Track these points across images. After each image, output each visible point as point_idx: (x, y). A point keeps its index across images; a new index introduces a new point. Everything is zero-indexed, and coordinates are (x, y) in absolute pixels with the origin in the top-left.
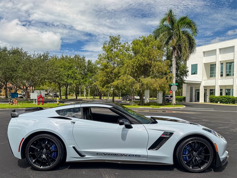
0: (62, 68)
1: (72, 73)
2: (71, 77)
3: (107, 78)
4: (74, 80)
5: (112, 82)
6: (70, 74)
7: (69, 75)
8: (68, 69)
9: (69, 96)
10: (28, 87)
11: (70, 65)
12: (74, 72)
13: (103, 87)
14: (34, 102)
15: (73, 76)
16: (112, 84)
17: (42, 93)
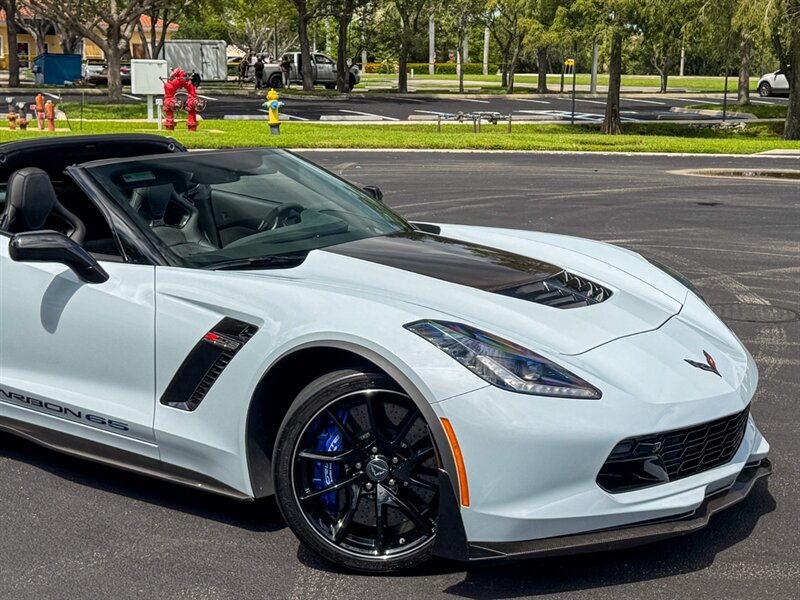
9: (369, 70)
10: (122, 22)
13: (546, 22)
14: (150, 111)
17: (212, 57)
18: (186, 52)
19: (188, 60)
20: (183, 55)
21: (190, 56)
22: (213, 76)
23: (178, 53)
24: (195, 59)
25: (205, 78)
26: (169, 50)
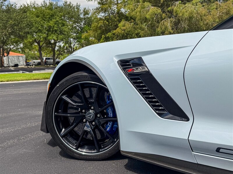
0: (38, 17)
1: (55, 24)
2: (53, 31)
3: (105, 21)
4: (58, 34)
5: (115, 29)
6: (52, 25)
7: (50, 27)
8: (49, 18)
11: (51, 12)
12: (57, 23)
15: (56, 28)
16: (115, 31)
17: (22, 59)
18: (14, 58)
19: (15, 60)
20: (13, 59)
21: (16, 59)
22: (22, 64)
23: (12, 59)
24: (17, 60)
25: (20, 65)
26: (10, 59)
